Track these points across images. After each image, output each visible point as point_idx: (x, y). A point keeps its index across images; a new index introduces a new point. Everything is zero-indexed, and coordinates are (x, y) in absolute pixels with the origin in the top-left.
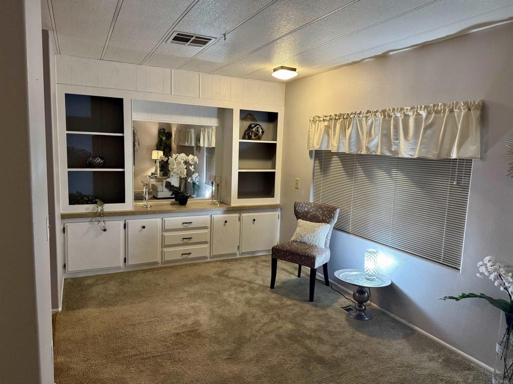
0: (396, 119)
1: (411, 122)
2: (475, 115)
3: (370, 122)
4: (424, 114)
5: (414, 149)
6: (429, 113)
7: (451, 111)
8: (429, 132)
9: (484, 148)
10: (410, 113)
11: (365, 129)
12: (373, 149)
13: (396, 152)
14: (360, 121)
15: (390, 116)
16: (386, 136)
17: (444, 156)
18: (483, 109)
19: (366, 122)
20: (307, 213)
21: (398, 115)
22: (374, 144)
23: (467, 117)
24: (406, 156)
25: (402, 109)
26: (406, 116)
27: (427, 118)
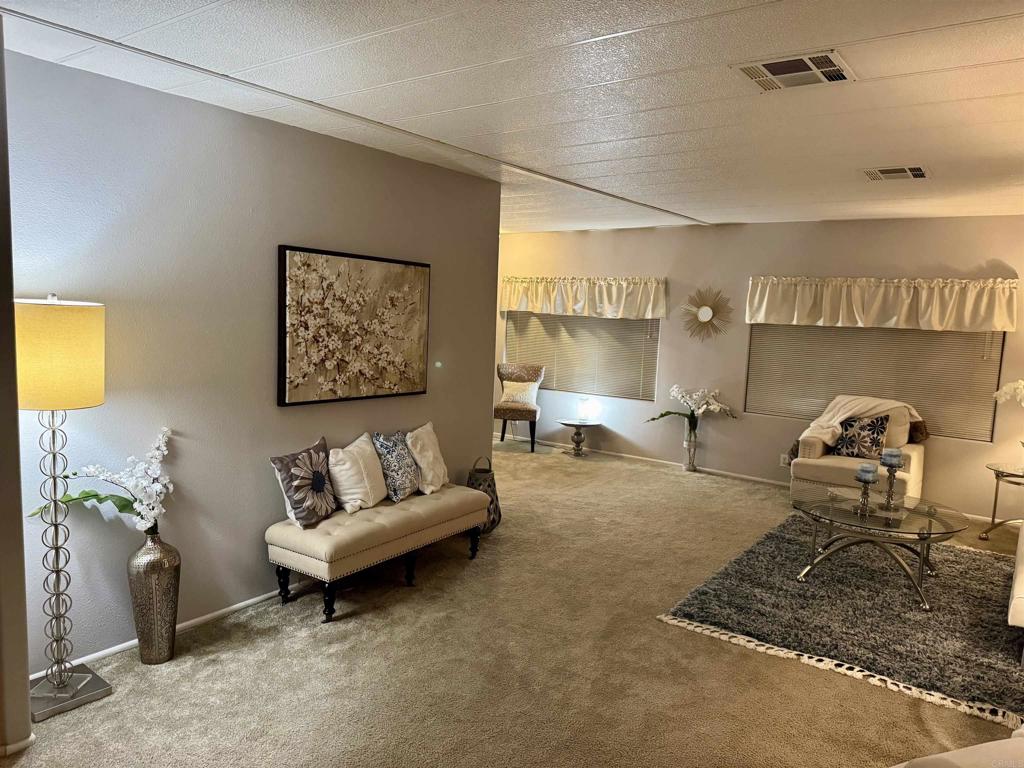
0: (600, 287)
1: (614, 290)
2: (662, 288)
3: (575, 288)
4: (625, 285)
5: (617, 312)
6: (629, 284)
7: (646, 283)
8: (629, 298)
9: (668, 310)
10: (613, 283)
11: (571, 295)
12: (579, 311)
13: (601, 314)
14: (565, 286)
15: (595, 284)
16: (592, 300)
17: (641, 317)
18: (666, 283)
19: (572, 287)
20: (512, 374)
21: (602, 283)
22: (581, 308)
23: (657, 288)
24: (610, 317)
25: (606, 279)
26: (610, 286)
27: (627, 287)
